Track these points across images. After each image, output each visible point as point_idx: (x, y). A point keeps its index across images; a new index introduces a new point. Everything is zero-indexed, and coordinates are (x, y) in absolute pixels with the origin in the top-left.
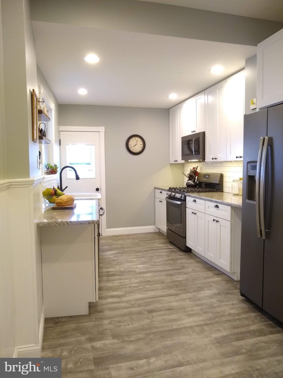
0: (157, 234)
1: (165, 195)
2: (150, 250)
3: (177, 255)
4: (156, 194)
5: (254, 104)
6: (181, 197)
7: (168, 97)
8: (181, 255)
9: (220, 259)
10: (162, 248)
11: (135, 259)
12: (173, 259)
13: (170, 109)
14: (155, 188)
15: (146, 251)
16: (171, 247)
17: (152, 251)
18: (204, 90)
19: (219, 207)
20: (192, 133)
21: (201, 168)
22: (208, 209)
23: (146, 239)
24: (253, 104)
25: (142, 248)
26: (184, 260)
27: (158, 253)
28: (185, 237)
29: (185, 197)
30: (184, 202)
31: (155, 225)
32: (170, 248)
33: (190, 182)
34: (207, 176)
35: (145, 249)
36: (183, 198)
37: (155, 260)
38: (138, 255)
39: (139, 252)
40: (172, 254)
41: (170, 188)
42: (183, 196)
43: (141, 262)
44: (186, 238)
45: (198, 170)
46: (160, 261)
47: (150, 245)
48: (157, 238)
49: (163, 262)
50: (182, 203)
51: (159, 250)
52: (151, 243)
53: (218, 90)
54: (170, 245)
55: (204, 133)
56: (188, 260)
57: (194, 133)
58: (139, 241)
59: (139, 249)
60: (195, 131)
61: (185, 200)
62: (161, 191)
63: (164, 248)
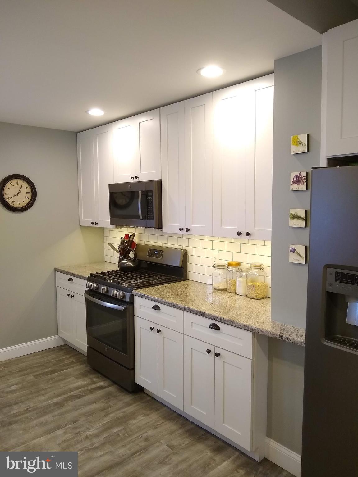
0: (62, 350)
1: (81, 287)
2: (66, 400)
3: (120, 404)
4: (59, 281)
5: (301, 144)
6: (124, 296)
7: (87, 112)
8: (128, 405)
9: (224, 423)
10: (86, 388)
11: (42, 439)
12: (118, 419)
13: (78, 132)
14: (56, 270)
15: (59, 405)
16: (101, 384)
17: (71, 404)
18: (160, 107)
19: (220, 329)
20: (132, 181)
21: (140, 236)
22: (192, 326)
23: (46, 370)
24: (297, 145)
25: (46, 396)
26: (141, 418)
27: (85, 405)
28: (132, 367)
29: (132, 297)
30: (131, 307)
31: (57, 333)
32: (101, 388)
33: (126, 262)
34: (156, 252)
35: (55, 400)
36: (127, 299)
37: (85, 431)
38: (46, 423)
39: (45, 411)
40: (111, 404)
41: (92, 275)
42: (128, 295)
43: (59, 445)
44: (134, 369)
45: (136, 240)
46: (96, 431)
47: (62, 385)
48: (66, 362)
49: (105, 435)
50: (125, 309)
51: (84, 396)
52: (62, 380)
53: (191, 109)
54: (98, 377)
55: (159, 183)
56: (148, 415)
57: (137, 180)
58: (34, 376)
59: (41, 401)
60: (138, 177)
61: (132, 303)
62: (69, 277)
63: (89, 388)
